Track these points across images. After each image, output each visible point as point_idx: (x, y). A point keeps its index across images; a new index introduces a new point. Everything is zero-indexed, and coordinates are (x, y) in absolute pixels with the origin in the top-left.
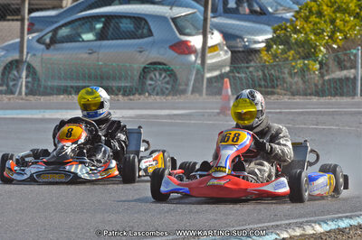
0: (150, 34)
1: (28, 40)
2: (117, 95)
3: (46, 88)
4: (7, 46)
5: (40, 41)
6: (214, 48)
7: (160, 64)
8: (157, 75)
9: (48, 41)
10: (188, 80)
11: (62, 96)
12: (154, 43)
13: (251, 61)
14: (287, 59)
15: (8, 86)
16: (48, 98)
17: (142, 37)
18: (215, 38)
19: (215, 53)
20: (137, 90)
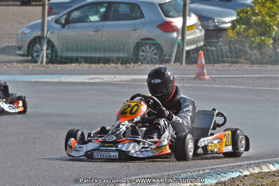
0: (142, 16)
1: (48, 21)
2: (116, 63)
3: (62, 58)
4: (31, 25)
5: (57, 21)
6: (191, 27)
7: (150, 39)
8: (148, 48)
9: (63, 21)
10: (172, 52)
11: (74, 65)
12: (145, 23)
13: (219, 37)
14: (248, 36)
15: (32, 56)
16: (63, 66)
17: (136, 18)
18: (192, 20)
19: (193, 31)
20: (132, 60)
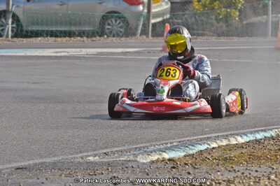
2: (82, 37)
3: (27, 32)
7: (115, 12)
8: (114, 21)
13: (186, 10)
14: (213, 8)
19: (158, 4)
20: (98, 33)
